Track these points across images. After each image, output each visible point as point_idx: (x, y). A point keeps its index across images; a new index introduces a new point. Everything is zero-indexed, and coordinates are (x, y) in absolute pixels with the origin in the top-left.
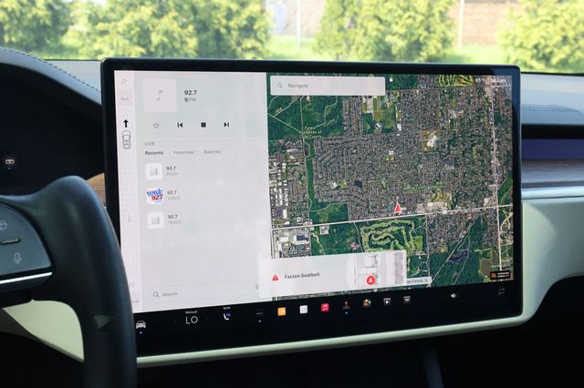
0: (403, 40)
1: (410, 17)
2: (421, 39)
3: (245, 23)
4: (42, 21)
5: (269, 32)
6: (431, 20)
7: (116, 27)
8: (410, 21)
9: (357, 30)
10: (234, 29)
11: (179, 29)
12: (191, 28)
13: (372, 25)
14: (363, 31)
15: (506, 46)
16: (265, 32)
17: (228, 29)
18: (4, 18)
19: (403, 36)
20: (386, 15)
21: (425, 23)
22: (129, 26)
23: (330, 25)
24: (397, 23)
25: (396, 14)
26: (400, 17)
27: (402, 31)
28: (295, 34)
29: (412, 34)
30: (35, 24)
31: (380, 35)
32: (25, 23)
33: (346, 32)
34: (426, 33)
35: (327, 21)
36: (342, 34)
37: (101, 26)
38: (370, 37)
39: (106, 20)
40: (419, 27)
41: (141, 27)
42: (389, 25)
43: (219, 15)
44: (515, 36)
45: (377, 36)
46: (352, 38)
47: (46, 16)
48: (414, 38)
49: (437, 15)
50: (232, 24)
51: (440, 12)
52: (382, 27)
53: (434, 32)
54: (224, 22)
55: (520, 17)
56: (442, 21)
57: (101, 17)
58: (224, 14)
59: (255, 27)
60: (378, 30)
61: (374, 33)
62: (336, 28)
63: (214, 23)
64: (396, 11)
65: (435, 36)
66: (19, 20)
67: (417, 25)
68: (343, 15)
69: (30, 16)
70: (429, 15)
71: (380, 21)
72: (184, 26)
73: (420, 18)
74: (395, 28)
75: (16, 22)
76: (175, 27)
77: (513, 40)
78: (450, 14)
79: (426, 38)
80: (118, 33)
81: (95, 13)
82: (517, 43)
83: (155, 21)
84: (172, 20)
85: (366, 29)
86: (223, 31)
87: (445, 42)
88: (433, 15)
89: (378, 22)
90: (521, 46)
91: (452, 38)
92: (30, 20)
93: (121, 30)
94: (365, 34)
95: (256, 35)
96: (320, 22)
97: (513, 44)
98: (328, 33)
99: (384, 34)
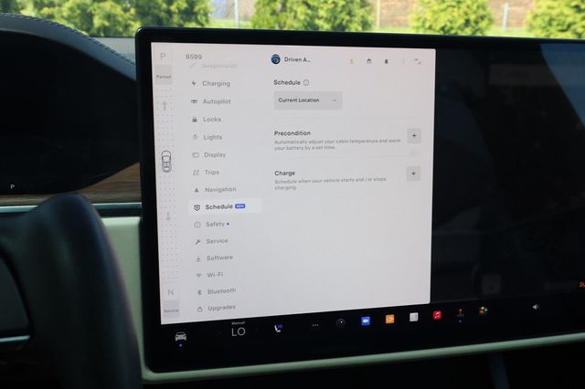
0: (328, 23)
2: (344, 23)
3: (185, 6)
5: (209, 15)
6: (352, 5)
7: (60, 12)
8: (333, 6)
9: (288, 14)
10: (175, 13)
11: (122, 13)
12: (133, 11)
13: (301, 10)
14: (293, 14)
15: (418, 28)
16: (206, 14)
17: (169, 13)
21: (347, 9)
22: (71, 9)
23: (263, 10)
24: (322, 8)
27: (327, 15)
28: (233, 17)
29: (335, 19)
31: (308, 19)
33: (277, 15)
34: (347, 18)
35: (261, 6)
36: (275, 17)
37: (46, 11)
38: (299, 20)
39: (51, 5)
40: (341, 12)
41: (83, 10)
42: (316, 10)
44: (425, 20)
45: (305, 20)
46: (283, 21)
48: (338, 22)
50: (173, 8)
52: (309, 12)
53: (355, 16)
54: (165, 6)
55: (429, 3)
56: (363, 7)
59: (196, 9)
61: (302, 17)
62: (268, 9)
63: (155, 8)
65: (356, 20)
67: (339, 9)
71: (309, 6)
72: (126, 10)
73: (342, 3)
74: (321, 13)
76: (119, 11)
77: (424, 22)
79: (348, 21)
80: (63, 17)
82: (427, 25)
83: (97, 5)
84: (115, 4)
85: (296, 12)
86: (163, 14)
87: (365, 24)
89: (306, 7)
90: (430, 28)
91: (372, 21)
93: (65, 14)
94: (295, 17)
95: (196, 18)
96: (255, 6)
97: (423, 26)
98: (262, 16)
99: (312, 18)
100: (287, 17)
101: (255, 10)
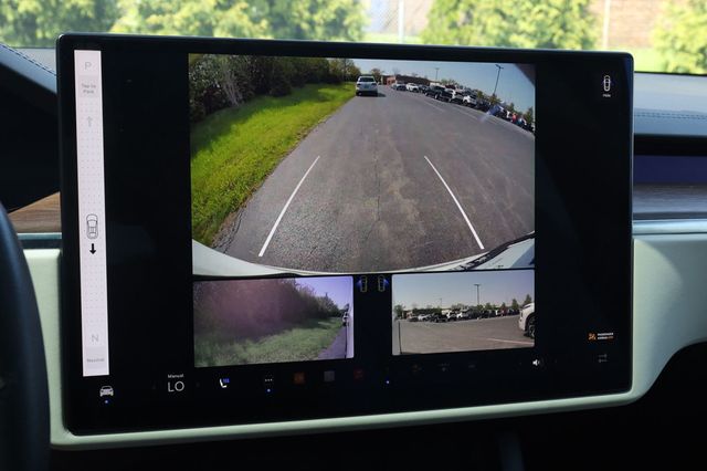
0: (532, 41)
1: (541, 11)
2: (555, 40)
3: (332, 16)
4: (83, 12)
5: (363, 29)
6: (568, 15)
7: (171, 20)
8: (541, 16)
9: (474, 28)
10: (319, 25)
11: (250, 24)
12: (264, 23)
13: (493, 22)
14: (480, 28)
15: (664, 50)
16: (358, 29)
17: (311, 23)
18: (36, 9)
19: (532, 36)
20: (512, 8)
21: (560, 19)
22: (187, 19)
23: (439, 21)
24: (524, 19)
25: (524, 8)
26: (529, 11)
27: (531, 29)
28: (396, 31)
29: (543, 33)
30: (74, 17)
31: (502, 34)
32: (62, 15)
33: (459, 29)
34: (560, 32)
35: (436, 15)
36: (455, 32)
37: (153, 19)
38: (490, 36)
39: (160, 12)
40: (552, 24)
41: (202, 21)
42: (515, 21)
43: (301, 7)
44: (676, 37)
45: (498, 36)
46: (466, 37)
47: (88, 6)
48: (546, 39)
49: (576, 9)
50: (317, 18)
51: (580, 5)
52: (505, 24)
53: (572, 31)
54: (306, 15)
55: (682, 13)
56: (582, 17)
57: (154, 8)
58: (307, 5)
59: (346, 22)
60: (501, 28)
61: (495, 32)
62: (446, 22)
63: (295, 17)
64: (523, 3)
65: (574, 36)
66: (55, 11)
67: (550, 22)
68: (455, 8)
69: (68, 6)
70: (566, 9)
71: (503, 16)
72: (255, 20)
73: (554, 13)
74: (523, 26)
75: (50, 14)
76: (245, 21)
77: (673, 41)
78: (592, 8)
79: (561, 38)
80: (174, 27)
81: (147, 3)
82: (678, 45)
83: (219, 13)
84: (241, 13)
85: (485, 26)
86: (305, 26)
87: (585, 42)
88: (571, 9)
89: (500, 17)
90: (683, 49)
91: (595, 39)
92: (68, 12)
93: (177, 24)
94: (483, 32)
95: (346, 32)
96: (428, 16)
97: (673, 47)
98: (437, 30)
99: (508, 33)
100: (472, 31)
101: (427, 22)
